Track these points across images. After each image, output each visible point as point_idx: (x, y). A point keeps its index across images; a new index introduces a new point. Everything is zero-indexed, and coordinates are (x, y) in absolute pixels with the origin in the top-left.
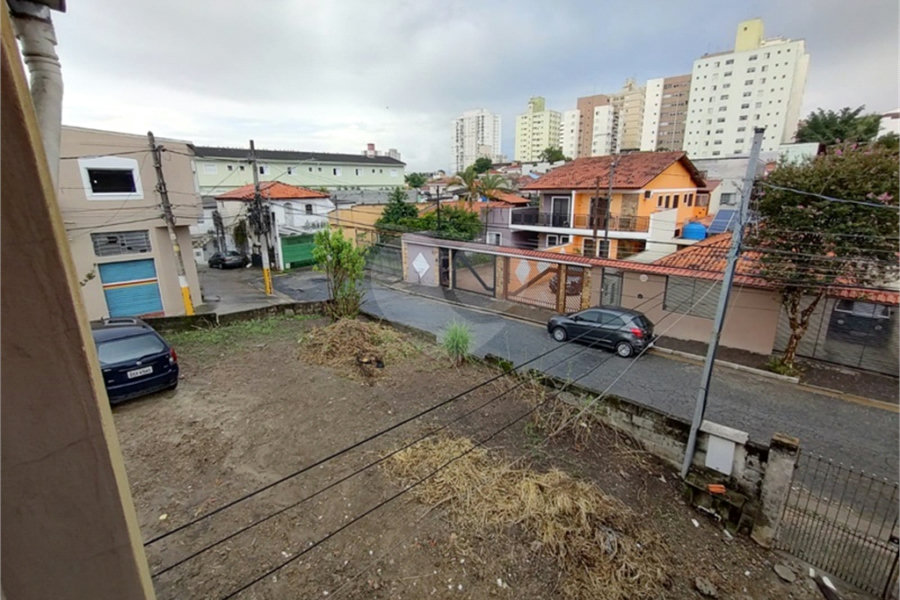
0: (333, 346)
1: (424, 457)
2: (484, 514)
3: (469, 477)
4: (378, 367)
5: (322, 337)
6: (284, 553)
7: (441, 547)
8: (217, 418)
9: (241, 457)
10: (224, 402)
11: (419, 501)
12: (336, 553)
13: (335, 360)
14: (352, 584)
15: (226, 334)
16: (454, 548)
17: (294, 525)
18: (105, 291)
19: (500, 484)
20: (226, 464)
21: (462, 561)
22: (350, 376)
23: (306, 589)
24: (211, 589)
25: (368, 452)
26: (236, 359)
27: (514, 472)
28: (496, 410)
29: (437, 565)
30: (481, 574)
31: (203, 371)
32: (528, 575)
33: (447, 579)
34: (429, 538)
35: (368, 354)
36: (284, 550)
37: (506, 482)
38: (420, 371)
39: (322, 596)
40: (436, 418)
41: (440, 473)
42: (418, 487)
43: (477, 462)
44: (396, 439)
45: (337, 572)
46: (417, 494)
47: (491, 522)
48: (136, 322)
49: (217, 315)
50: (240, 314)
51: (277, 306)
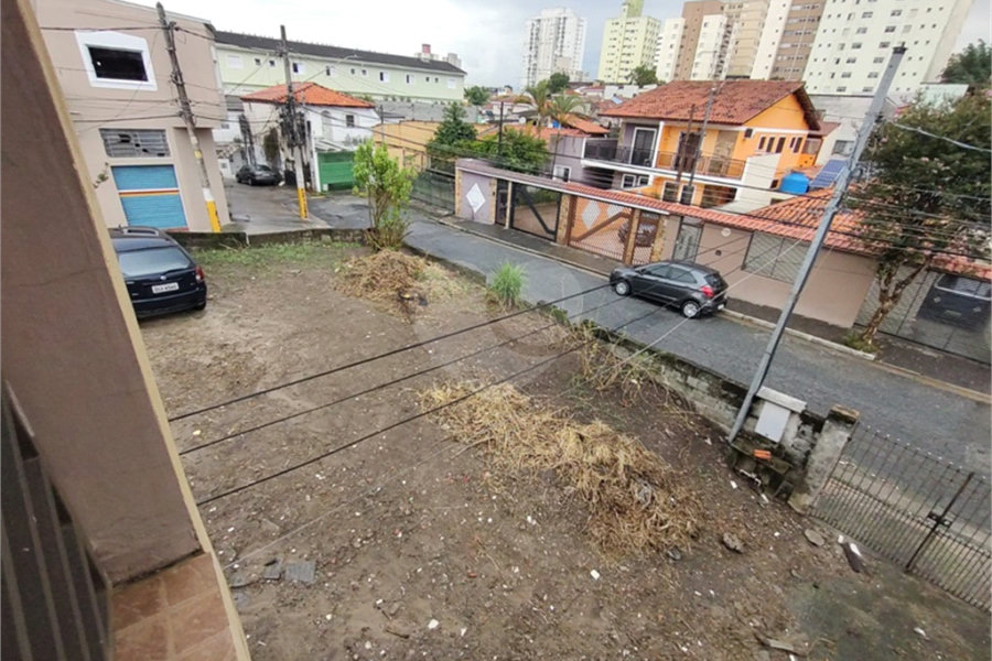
0: (373, 278)
2: (521, 457)
3: (509, 421)
4: (420, 304)
5: (361, 267)
6: (318, 476)
7: (474, 483)
8: (248, 343)
9: (274, 382)
10: (256, 328)
11: (455, 440)
12: (370, 480)
13: (374, 293)
14: (383, 509)
15: (258, 257)
16: (487, 485)
17: (326, 451)
18: (121, 199)
19: (539, 431)
20: (259, 388)
21: (494, 497)
22: (391, 311)
23: (338, 510)
25: (406, 389)
26: (269, 283)
27: (556, 420)
29: (469, 499)
30: (512, 511)
31: (232, 293)
32: (557, 516)
33: (478, 512)
34: (463, 475)
35: (412, 290)
36: (318, 472)
37: (546, 430)
38: (465, 313)
39: (355, 516)
40: (479, 361)
41: (479, 416)
42: (455, 426)
43: (518, 408)
44: (435, 379)
45: (369, 496)
46: (454, 432)
47: (526, 465)
48: (157, 234)
49: (247, 235)
50: (273, 236)
51: (313, 231)
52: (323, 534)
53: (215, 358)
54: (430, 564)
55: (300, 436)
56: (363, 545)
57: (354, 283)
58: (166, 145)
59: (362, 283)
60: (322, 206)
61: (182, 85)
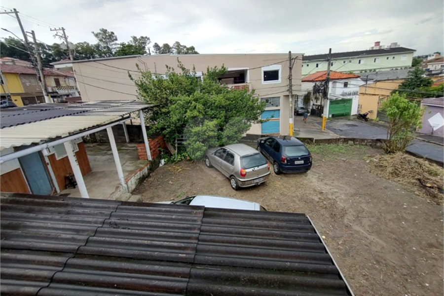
0: (396, 169)
4: (440, 192)
5: (385, 162)
8: (332, 194)
9: (353, 220)
10: (333, 186)
13: (399, 179)
20: (346, 221)
26: (332, 164)
31: (318, 167)
35: (431, 181)
48: (279, 137)
49: (314, 139)
50: (325, 140)
51: (344, 139)
53: (319, 198)
55: (384, 262)
57: (382, 170)
58: (279, 102)
59: (388, 171)
60: (330, 125)
61: (291, 80)
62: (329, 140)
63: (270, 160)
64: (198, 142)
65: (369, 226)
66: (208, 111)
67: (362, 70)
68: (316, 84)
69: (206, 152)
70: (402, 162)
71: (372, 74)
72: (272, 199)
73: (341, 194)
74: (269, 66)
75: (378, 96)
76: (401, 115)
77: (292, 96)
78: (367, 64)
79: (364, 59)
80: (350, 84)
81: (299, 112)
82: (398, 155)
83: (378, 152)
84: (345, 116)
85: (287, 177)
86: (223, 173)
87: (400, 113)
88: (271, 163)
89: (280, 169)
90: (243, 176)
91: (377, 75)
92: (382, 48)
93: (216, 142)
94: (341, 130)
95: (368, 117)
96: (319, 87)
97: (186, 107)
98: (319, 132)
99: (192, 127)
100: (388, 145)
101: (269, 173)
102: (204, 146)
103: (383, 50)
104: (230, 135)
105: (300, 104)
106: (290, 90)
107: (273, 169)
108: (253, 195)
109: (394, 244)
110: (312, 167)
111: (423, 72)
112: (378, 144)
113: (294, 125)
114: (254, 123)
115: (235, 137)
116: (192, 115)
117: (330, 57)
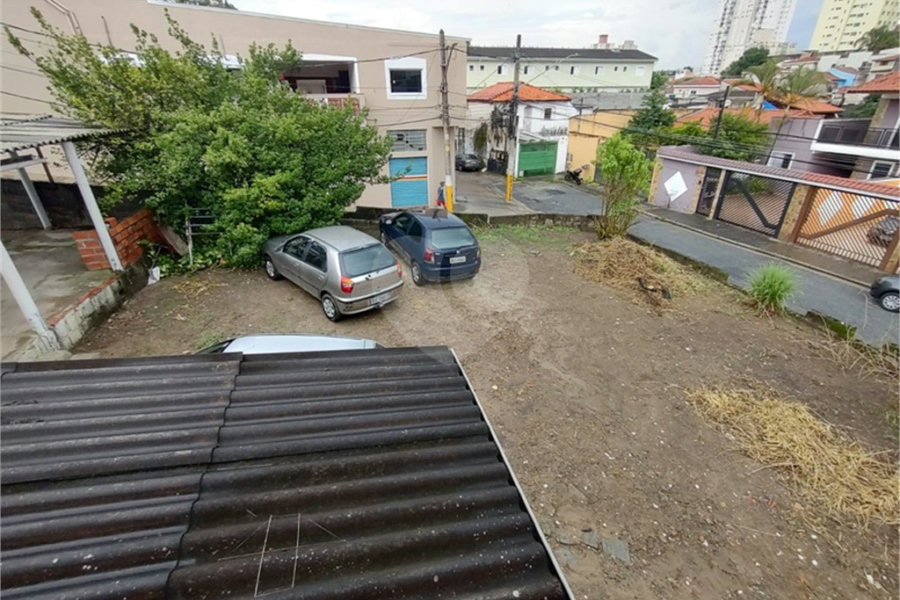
0: (611, 265)
1: (745, 410)
2: (841, 498)
3: (814, 449)
4: (664, 297)
5: (596, 253)
6: (607, 455)
7: (783, 511)
8: (513, 314)
9: (543, 354)
10: (515, 300)
11: (745, 453)
12: (658, 473)
13: (613, 280)
14: (680, 509)
16: (800, 519)
17: (609, 432)
19: (859, 472)
20: (531, 356)
21: (814, 537)
22: (635, 300)
23: (634, 495)
24: (551, 461)
25: (673, 385)
26: (516, 260)
27: (878, 463)
28: (834, 381)
29: (780, 529)
30: (843, 560)
31: (490, 267)
33: (796, 548)
34: (767, 498)
35: (654, 281)
36: (606, 451)
37: (868, 472)
38: (716, 312)
39: (653, 507)
40: (749, 369)
41: (772, 434)
42: (742, 439)
43: (823, 437)
44: (702, 380)
45: (663, 491)
46: (743, 446)
47: (849, 509)
48: (424, 212)
49: (490, 215)
50: (508, 217)
51: (539, 215)
52: (626, 516)
53: (492, 323)
54: (751, 589)
55: (581, 411)
56: (669, 542)
57: (591, 268)
58: (425, 141)
59: (599, 269)
60: (520, 190)
61: (446, 94)
62: (514, 217)
63: (406, 259)
64: (242, 224)
65: (565, 360)
66: (261, 152)
67: (576, 88)
68: (496, 109)
69: (262, 245)
70: (619, 253)
71: (592, 97)
72: (407, 331)
73: (527, 312)
74: (399, 58)
75: (596, 139)
76: (623, 170)
77: (450, 129)
78: (585, 76)
79: (581, 65)
80: (555, 113)
81: (467, 165)
82: (617, 241)
83: (589, 238)
84: (546, 174)
85: (435, 289)
86: (305, 289)
87: (621, 168)
88: (407, 264)
89: (425, 276)
90: (347, 291)
91: (598, 100)
92: (611, 48)
93: (286, 224)
94: (538, 201)
95: (581, 176)
96: (502, 114)
97: (202, 138)
98: (501, 204)
99: (224, 190)
100: (603, 224)
101: (401, 282)
102: (259, 233)
103: (609, 51)
104: (317, 208)
105: (469, 149)
106: (445, 117)
107: (409, 275)
108: (372, 327)
109: (597, 382)
110: (481, 268)
111: (663, 102)
112: (591, 224)
113: (456, 189)
114: (371, 182)
115: (329, 213)
116: (220, 160)
117: (518, 55)
